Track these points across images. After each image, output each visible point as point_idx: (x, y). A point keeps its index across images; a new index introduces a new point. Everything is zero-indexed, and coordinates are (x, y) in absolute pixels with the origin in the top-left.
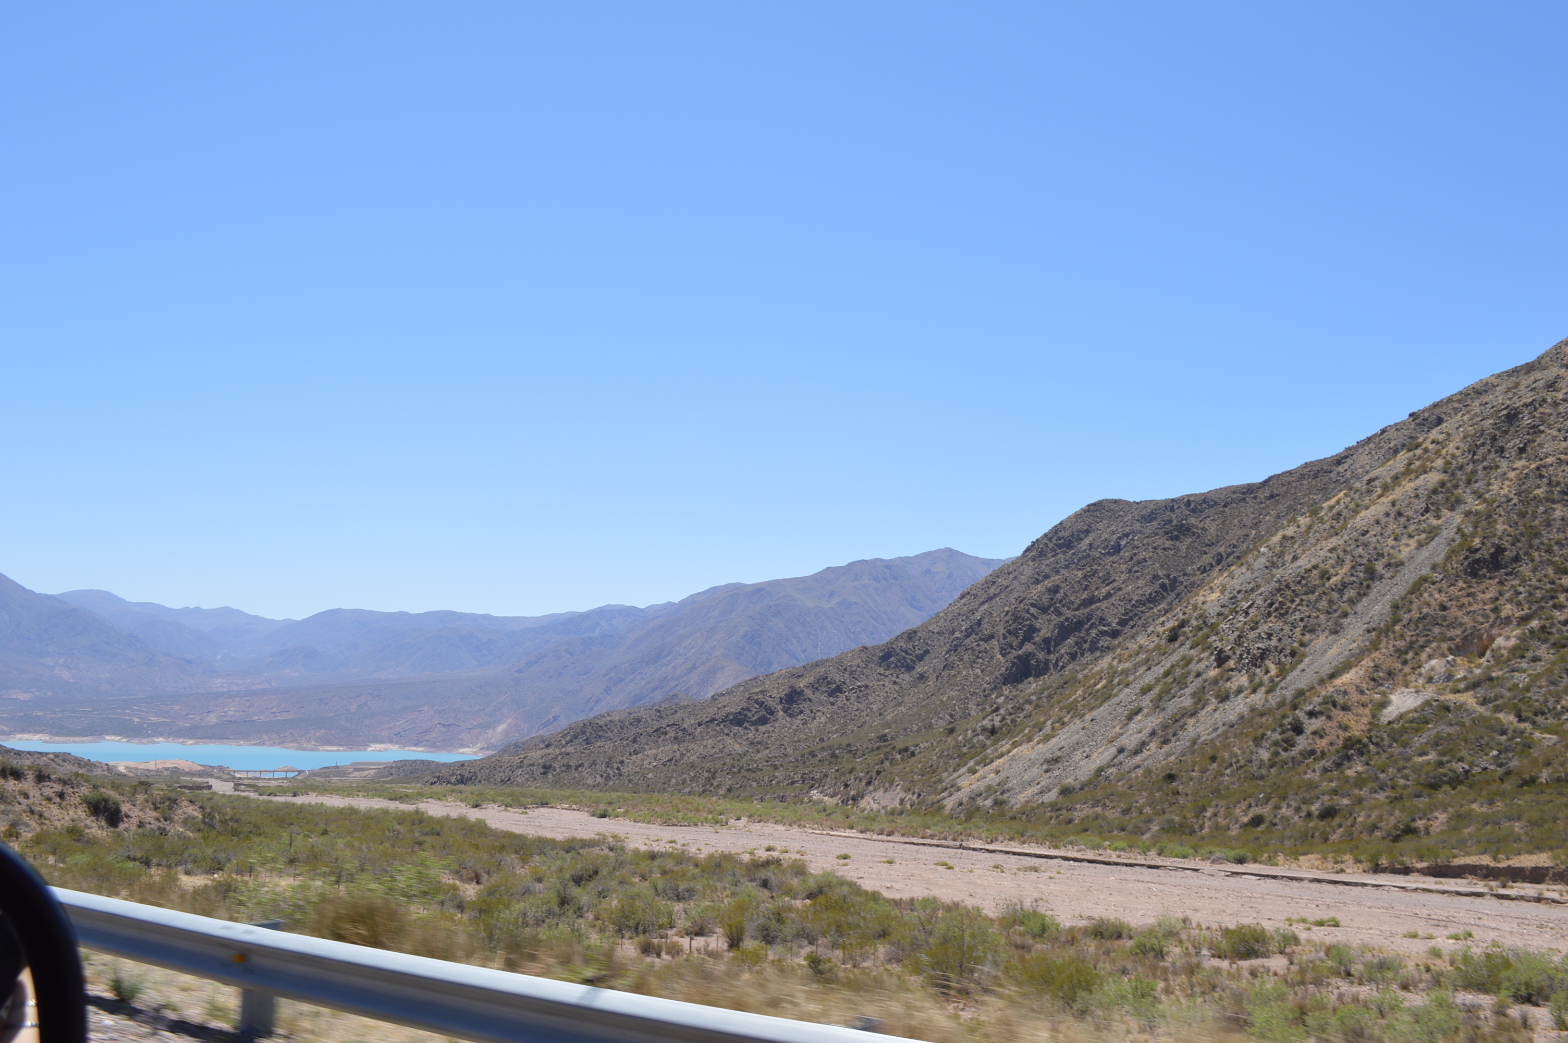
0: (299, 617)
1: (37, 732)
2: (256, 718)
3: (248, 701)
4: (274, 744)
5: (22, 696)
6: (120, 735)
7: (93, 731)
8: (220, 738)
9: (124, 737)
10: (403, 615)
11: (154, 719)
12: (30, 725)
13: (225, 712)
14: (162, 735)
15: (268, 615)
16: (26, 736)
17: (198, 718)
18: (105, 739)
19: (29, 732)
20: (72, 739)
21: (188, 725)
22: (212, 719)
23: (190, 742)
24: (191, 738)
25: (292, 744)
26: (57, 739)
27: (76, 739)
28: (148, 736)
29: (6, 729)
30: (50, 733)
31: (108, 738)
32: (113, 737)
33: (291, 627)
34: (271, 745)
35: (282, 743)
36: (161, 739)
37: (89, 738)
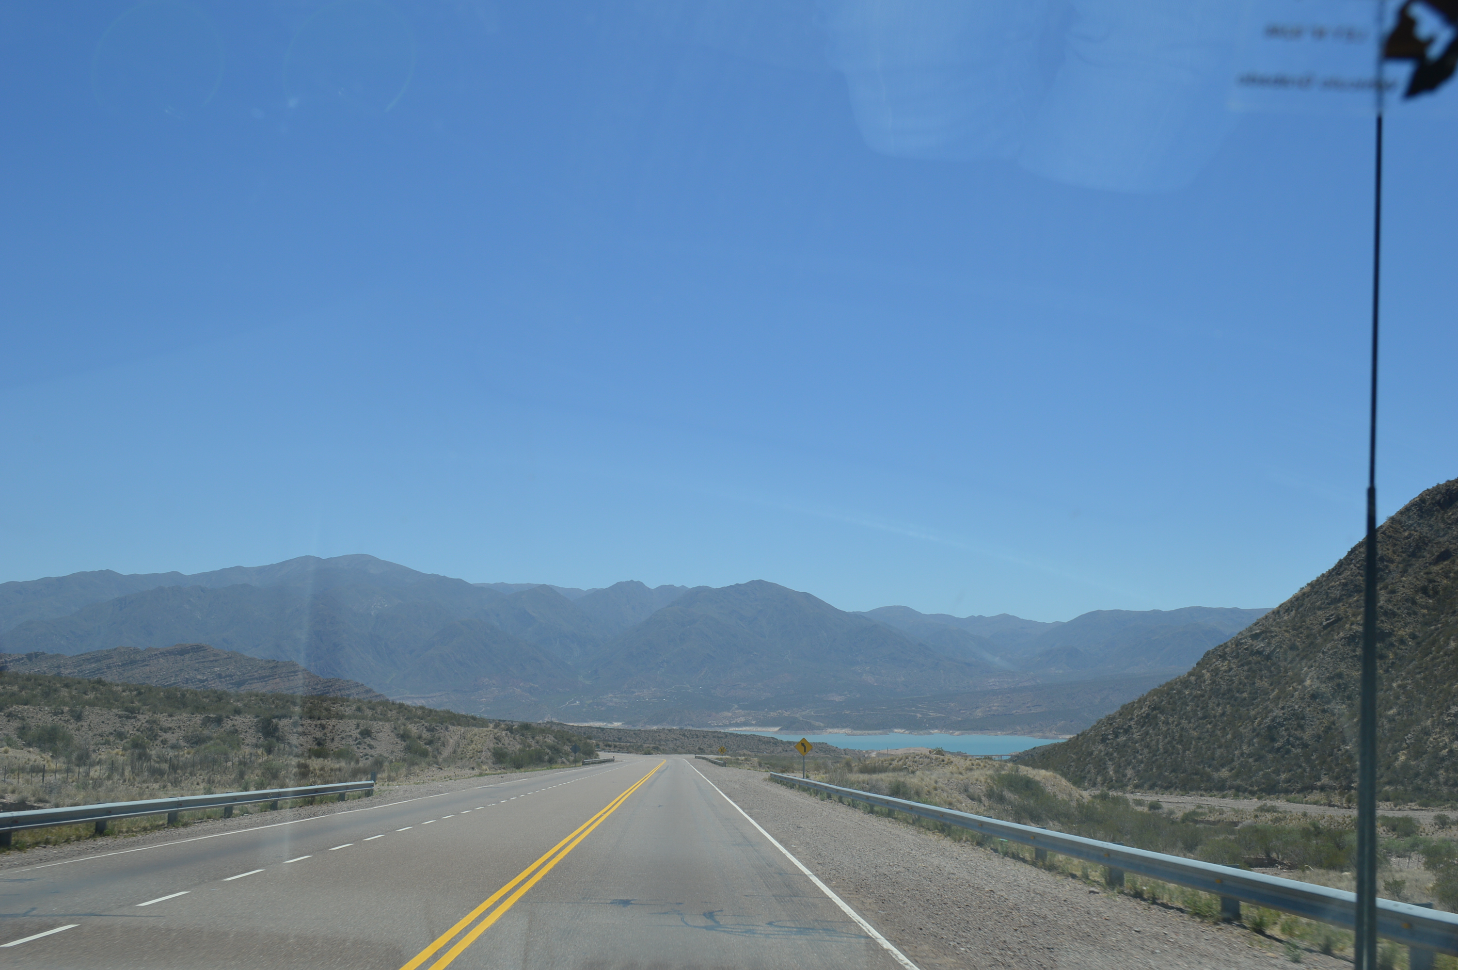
0: (1065, 620)
1: (843, 727)
2: (1015, 711)
3: (1009, 697)
4: (1024, 734)
5: (838, 699)
6: (904, 728)
7: (885, 725)
8: (981, 730)
9: (907, 730)
10: (1156, 613)
11: (932, 714)
12: (838, 721)
13: (990, 707)
14: (937, 728)
15: (1040, 620)
16: (836, 730)
17: (968, 713)
18: (893, 732)
19: (838, 727)
20: (867, 732)
21: (960, 719)
22: (979, 713)
23: (957, 733)
24: (959, 730)
25: (1039, 734)
26: (855, 732)
27: (870, 732)
28: (926, 729)
29: (822, 725)
30: (853, 728)
31: (896, 730)
32: (900, 730)
33: (1060, 629)
34: (1022, 735)
35: (1030, 733)
36: (936, 731)
37: (880, 731)
